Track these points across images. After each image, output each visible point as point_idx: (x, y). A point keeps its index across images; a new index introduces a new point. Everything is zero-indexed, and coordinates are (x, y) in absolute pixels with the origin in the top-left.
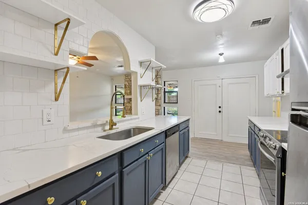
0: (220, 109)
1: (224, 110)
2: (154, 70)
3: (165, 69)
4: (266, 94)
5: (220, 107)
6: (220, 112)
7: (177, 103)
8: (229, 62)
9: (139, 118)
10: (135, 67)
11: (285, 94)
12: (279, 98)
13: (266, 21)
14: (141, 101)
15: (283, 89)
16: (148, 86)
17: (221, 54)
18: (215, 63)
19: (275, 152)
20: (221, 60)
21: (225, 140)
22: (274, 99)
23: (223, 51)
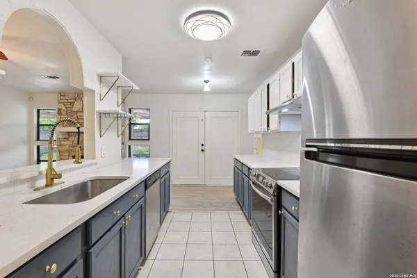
0: (203, 148)
1: (207, 148)
2: (120, 90)
3: (137, 91)
4: (250, 131)
5: (202, 145)
6: (202, 150)
7: (149, 140)
8: (215, 92)
9: (96, 164)
10: (90, 82)
11: (269, 131)
12: (260, 136)
13: (255, 53)
14: (101, 137)
15: (268, 126)
16: (113, 113)
17: (206, 82)
18: (198, 92)
19: (271, 191)
20: (207, 88)
21: (208, 184)
22: (255, 136)
23: (207, 79)
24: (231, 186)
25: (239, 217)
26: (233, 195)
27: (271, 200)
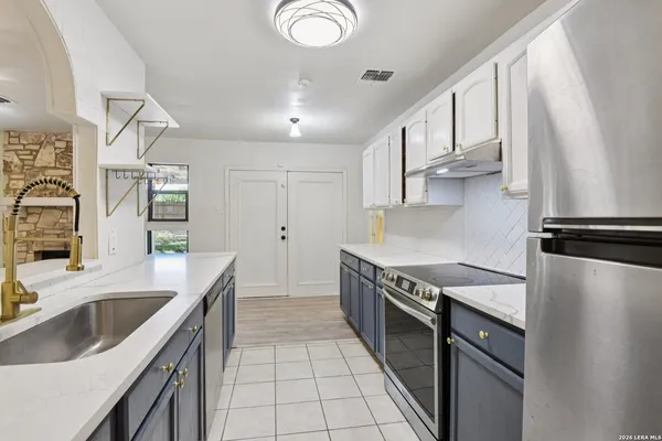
0: (284, 233)
1: (290, 233)
2: (142, 129)
3: (175, 133)
4: (366, 205)
5: (283, 229)
6: (283, 238)
7: (187, 220)
8: (310, 139)
9: (100, 267)
11: (406, 205)
12: (381, 213)
13: (384, 76)
14: (108, 215)
15: (404, 197)
16: (132, 171)
17: (294, 121)
18: (280, 138)
19: (432, 305)
20: (295, 132)
21: (293, 294)
22: (371, 212)
23: (297, 116)
24: (335, 296)
25: (355, 348)
26: (339, 313)
27: (433, 321)
